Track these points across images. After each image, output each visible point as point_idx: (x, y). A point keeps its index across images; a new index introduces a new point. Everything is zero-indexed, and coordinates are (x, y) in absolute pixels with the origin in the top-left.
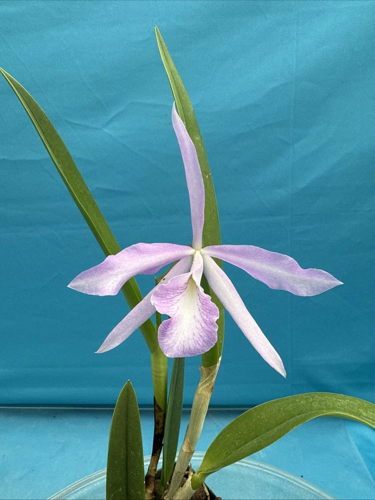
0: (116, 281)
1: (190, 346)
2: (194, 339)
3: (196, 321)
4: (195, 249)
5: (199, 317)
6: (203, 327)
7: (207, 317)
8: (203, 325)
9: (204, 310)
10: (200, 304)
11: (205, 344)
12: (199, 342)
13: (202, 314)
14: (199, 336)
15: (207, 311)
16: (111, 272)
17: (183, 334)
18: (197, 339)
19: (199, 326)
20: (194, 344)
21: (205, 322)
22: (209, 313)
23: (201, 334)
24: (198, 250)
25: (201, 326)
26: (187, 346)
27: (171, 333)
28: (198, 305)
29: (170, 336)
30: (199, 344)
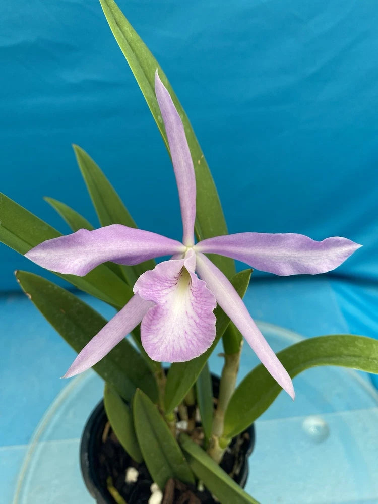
0: (85, 260)
1: (181, 347)
2: (186, 337)
3: (188, 317)
4: (186, 246)
5: (191, 313)
6: (196, 323)
7: (202, 309)
8: (198, 320)
9: (198, 303)
10: (193, 298)
11: (199, 344)
12: (193, 341)
13: (195, 308)
14: (192, 334)
15: (202, 303)
16: (80, 249)
17: (172, 333)
18: (189, 337)
19: (193, 323)
20: (186, 344)
21: (199, 316)
22: (205, 305)
23: (196, 332)
24: (189, 247)
25: (195, 321)
26: (177, 348)
27: (157, 329)
28: (190, 300)
29: (156, 332)
30: (192, 344)
